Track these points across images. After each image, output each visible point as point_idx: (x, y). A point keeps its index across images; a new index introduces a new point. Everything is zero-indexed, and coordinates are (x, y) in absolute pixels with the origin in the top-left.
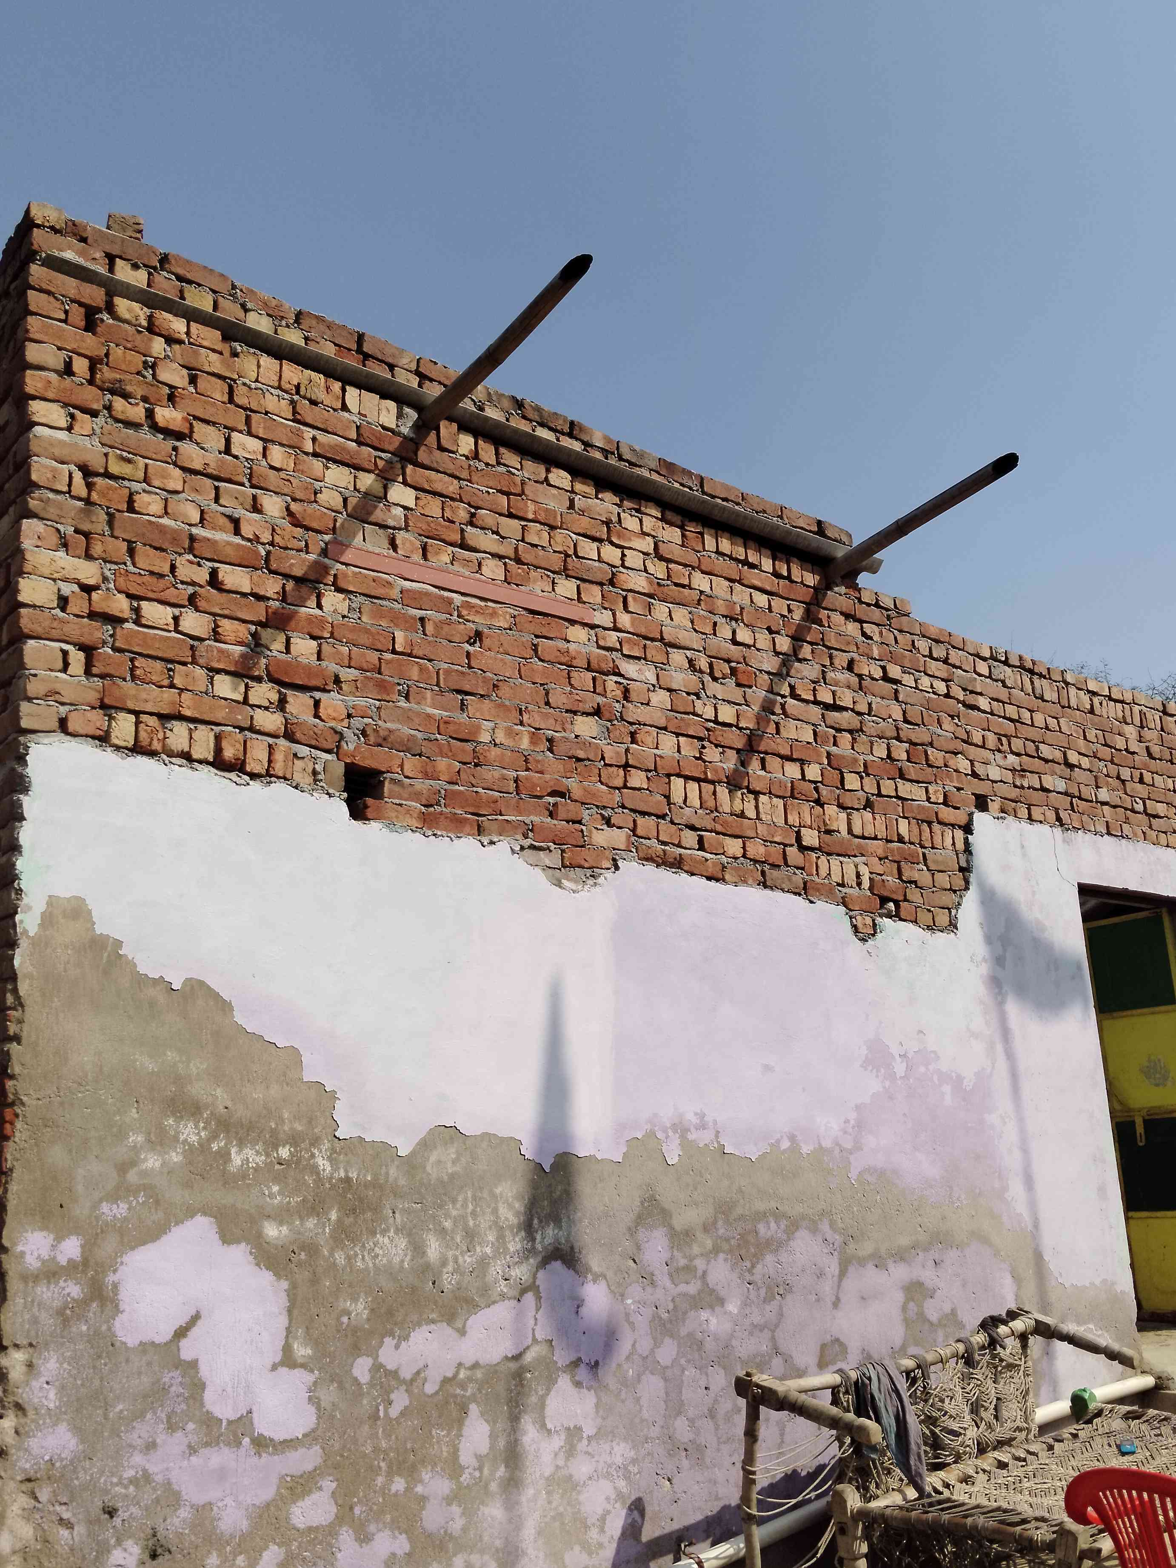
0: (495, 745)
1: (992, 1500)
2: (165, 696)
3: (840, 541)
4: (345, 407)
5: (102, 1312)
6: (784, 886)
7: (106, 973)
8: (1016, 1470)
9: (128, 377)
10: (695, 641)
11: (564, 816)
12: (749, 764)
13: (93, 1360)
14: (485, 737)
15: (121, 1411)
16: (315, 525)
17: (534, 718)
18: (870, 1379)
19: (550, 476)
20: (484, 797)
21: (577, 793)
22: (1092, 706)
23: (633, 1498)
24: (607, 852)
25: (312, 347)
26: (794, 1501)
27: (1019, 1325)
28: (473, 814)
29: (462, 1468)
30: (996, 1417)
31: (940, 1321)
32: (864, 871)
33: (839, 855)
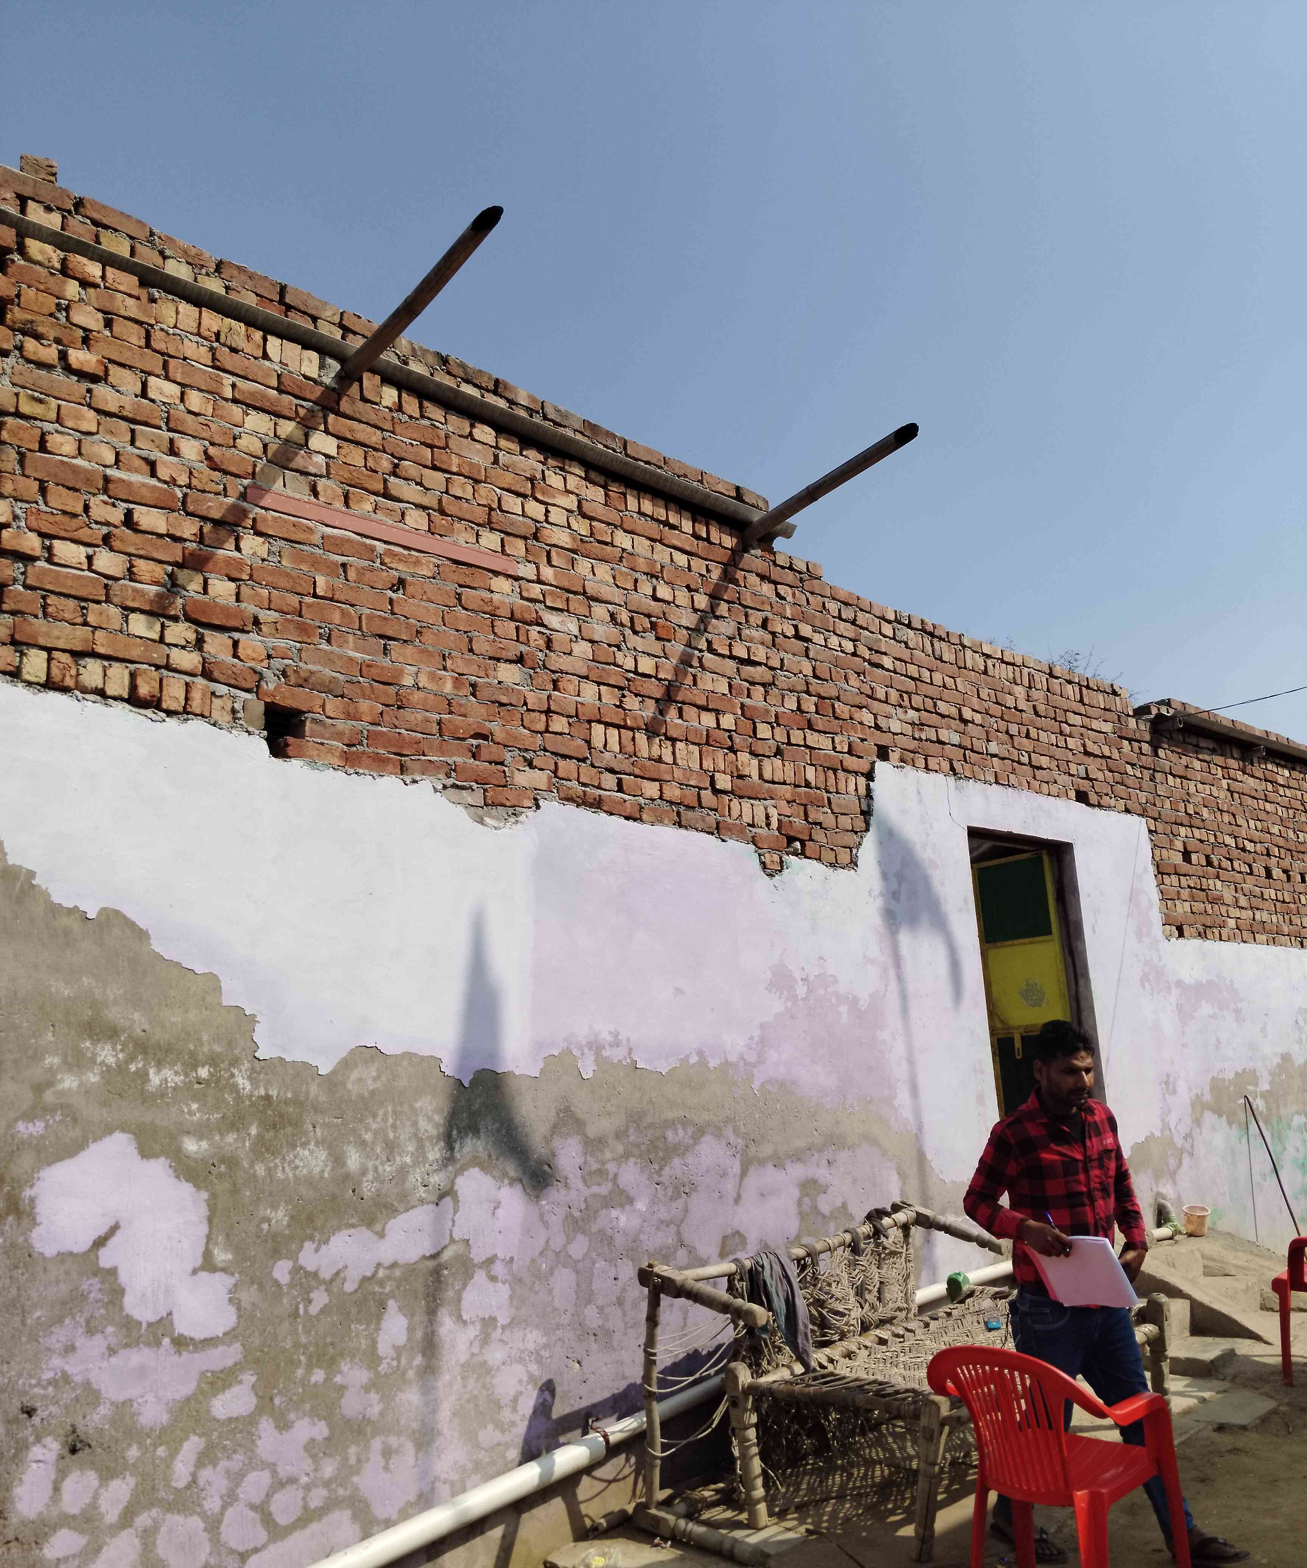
0: (419, 688)
1: (871, 1373)
2: (78, 633)
3: (757, 507)
4: (265, 356)
5: (19, 1225)
6: (697, 826)
7: (19, 901)
8: (895, 1345)
9: (42, 318)
10: (617, 596)
11: (488, 758)
12: (667, 713)
13: (10, 1270)
14: (408, 681)
15: (39, 1318)
16: (233, 469)
17: (458, 663)
18: (763, 1267)
19: (474, 431)
20: (407, 738)
21: (499, 735)
22: (986, 667)
23: (544, 1379)
24: (529, 792)
25: (233, 296)
26: (691, 1379)
27: (901, 1217)
28: (395, 754)
29: (380, 1359)
30: (879, 1299)
31: (832, 1213)
32: (773, 813)
33: (750, 798)
